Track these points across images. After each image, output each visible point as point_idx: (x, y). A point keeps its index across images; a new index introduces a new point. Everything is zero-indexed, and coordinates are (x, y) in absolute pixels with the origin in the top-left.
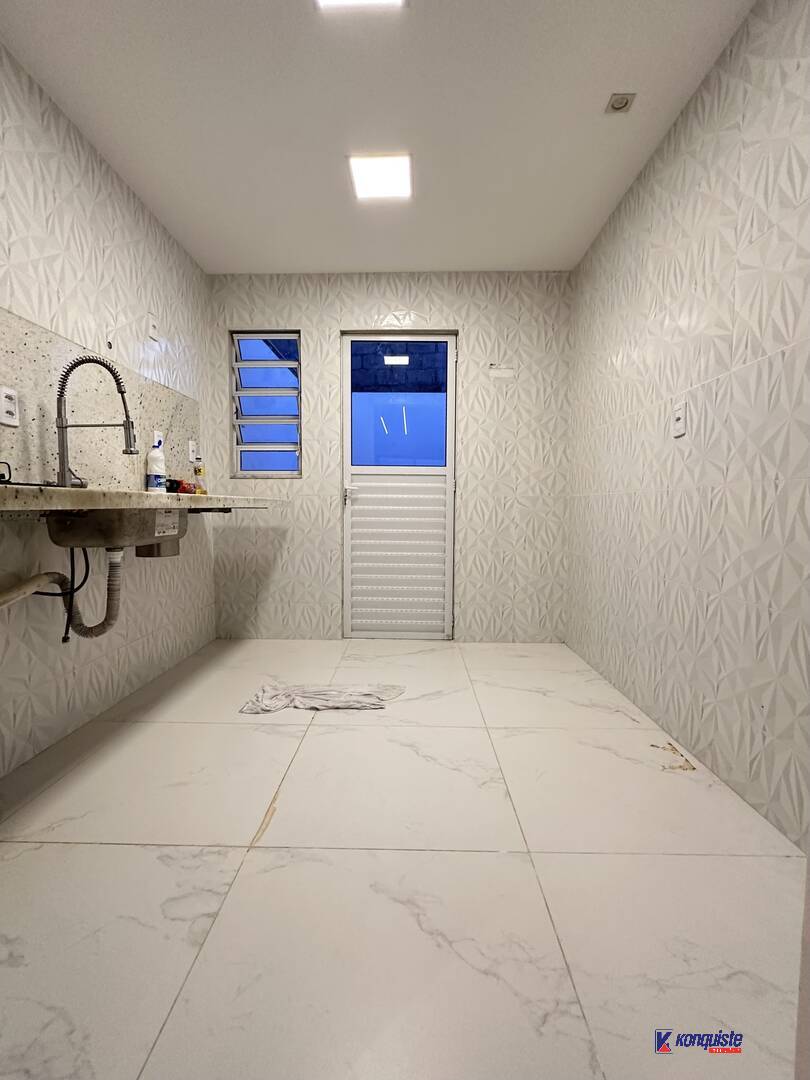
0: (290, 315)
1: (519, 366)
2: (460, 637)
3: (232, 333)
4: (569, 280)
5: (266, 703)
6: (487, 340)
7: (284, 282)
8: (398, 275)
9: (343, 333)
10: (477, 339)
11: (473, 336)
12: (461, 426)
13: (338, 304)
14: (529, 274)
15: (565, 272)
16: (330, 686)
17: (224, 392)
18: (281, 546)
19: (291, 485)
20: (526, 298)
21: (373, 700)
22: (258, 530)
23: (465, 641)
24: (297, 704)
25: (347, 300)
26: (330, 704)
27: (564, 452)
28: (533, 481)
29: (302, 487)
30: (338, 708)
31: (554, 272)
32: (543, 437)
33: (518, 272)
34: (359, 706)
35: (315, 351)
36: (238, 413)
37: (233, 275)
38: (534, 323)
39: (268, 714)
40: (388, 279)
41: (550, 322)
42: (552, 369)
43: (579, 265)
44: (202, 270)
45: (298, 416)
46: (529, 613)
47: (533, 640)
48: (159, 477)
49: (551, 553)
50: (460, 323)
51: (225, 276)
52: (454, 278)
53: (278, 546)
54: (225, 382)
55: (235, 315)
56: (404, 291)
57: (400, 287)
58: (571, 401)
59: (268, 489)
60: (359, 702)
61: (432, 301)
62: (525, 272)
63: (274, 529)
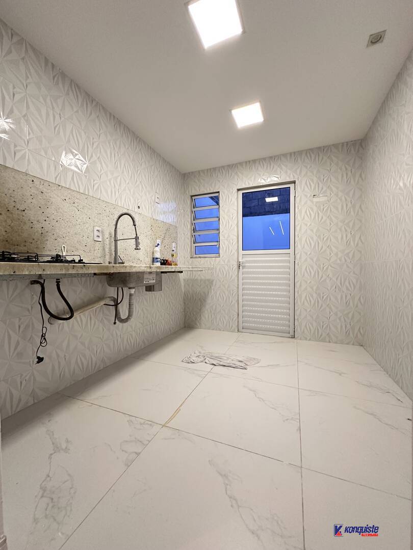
0: (215, 186)
1: (331, 194)
2: (298, 337)
3: (192, 196)
4: (361, 145)
5: (194, 359)
6: (312, 184)
7: (213, 171)
8: (264, 159)
9: (239, 190)
10: (306, 183)
11: (304, 183)
12: (298, 228)
13: (236, 177)
14: (335, 146)
15: (359, 140)
16: (224, 354)
17: (188, 222)
18: (211, 287)
19: (215, 260)
20: (334, 158)
21: (242, 365)
22: (201, 280)
23: (301, 339)
24: (207, 361)
25: (240, 175)
26: (221, 363)
27: (360, 238)
28: (340, 255)
29: (220, 261)
30: (224, 366)
31: (352, 141)
32: (346, 230)
33: (330, 146)
34: (234, 366)
35: (226, 199)
36: (194, 230)
37: (192, 172)
38: (339, 170)
39: (194, 364)
40: (259, 162)
41: (349, 169)
42: (351, 193)
43: (366, 135)
44: (180, 173)
45: (218, 229)
46: (339, 327)
47: (342, 342)
48: (157, 258)
49: (352, 295)
50: (296, 177)
51: (189, 173)
52: (293, 155)
53: (209, 287)
54: (188, 218)
55: (193, 189)
56: (267, 166)
57: (265, 165)
58: (363, 210)
59: (206, 262)
60: (235, 364)
61: (281, 169)
62: (333, 145)
63: (208, 280)
